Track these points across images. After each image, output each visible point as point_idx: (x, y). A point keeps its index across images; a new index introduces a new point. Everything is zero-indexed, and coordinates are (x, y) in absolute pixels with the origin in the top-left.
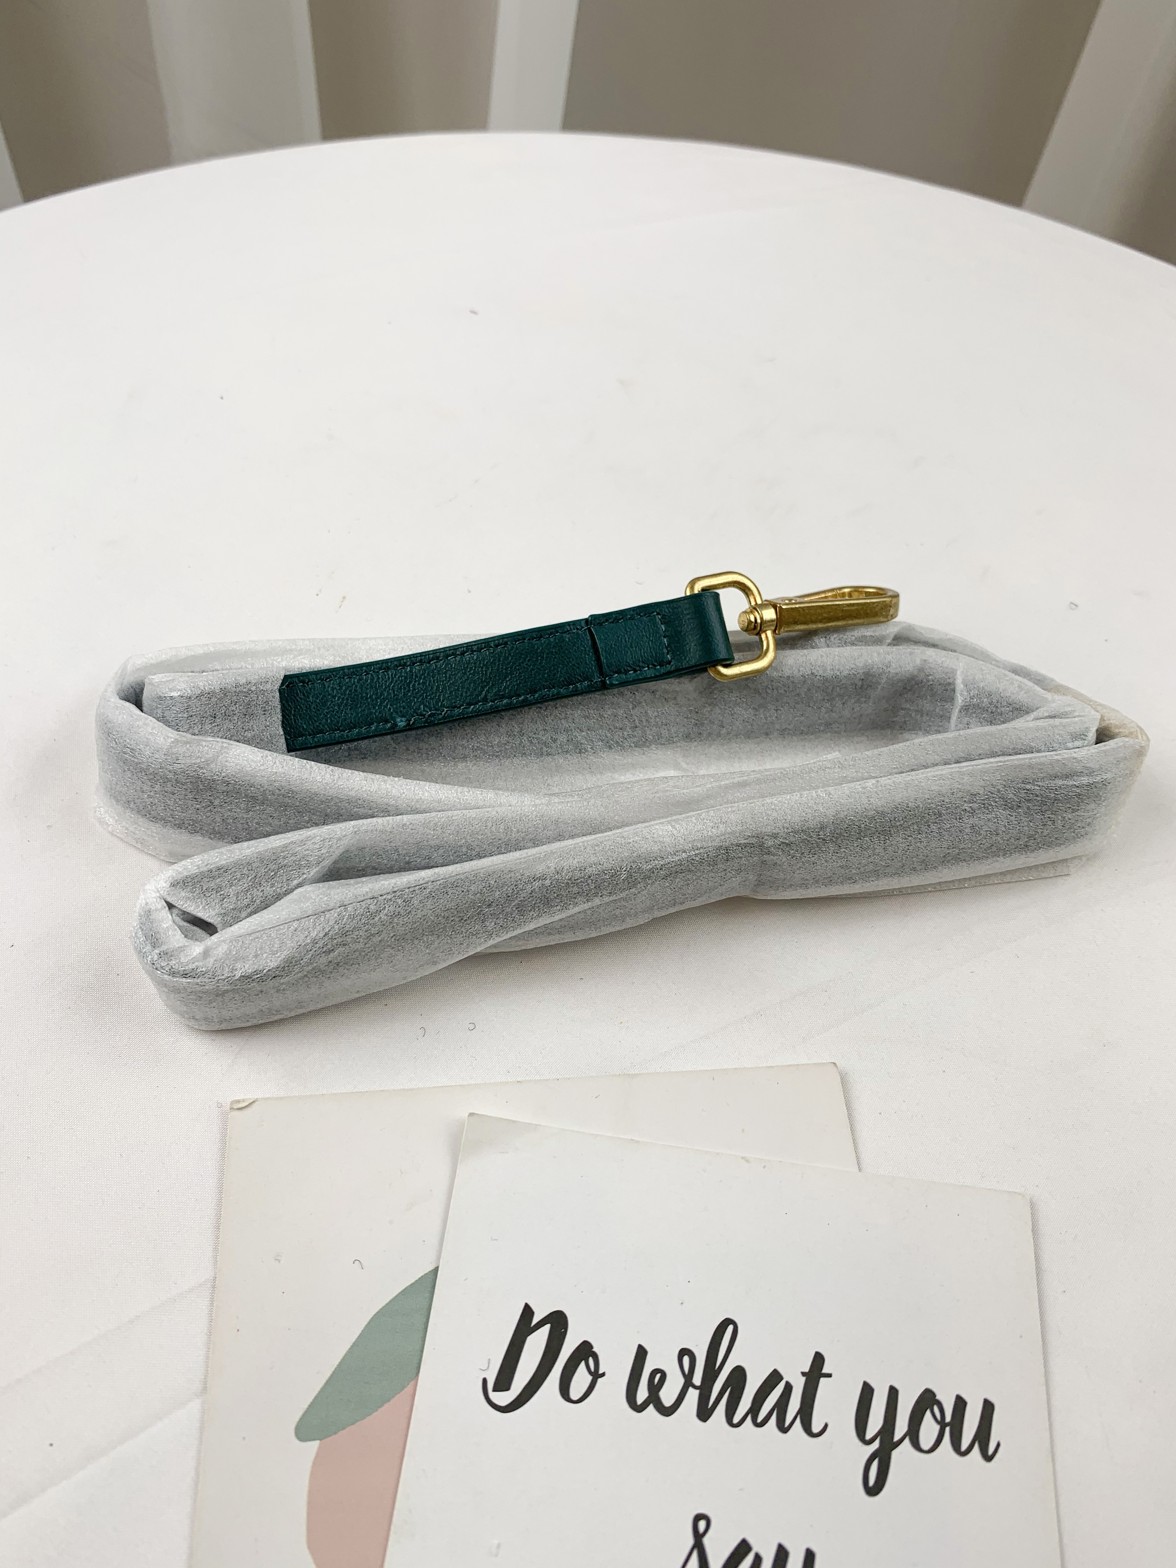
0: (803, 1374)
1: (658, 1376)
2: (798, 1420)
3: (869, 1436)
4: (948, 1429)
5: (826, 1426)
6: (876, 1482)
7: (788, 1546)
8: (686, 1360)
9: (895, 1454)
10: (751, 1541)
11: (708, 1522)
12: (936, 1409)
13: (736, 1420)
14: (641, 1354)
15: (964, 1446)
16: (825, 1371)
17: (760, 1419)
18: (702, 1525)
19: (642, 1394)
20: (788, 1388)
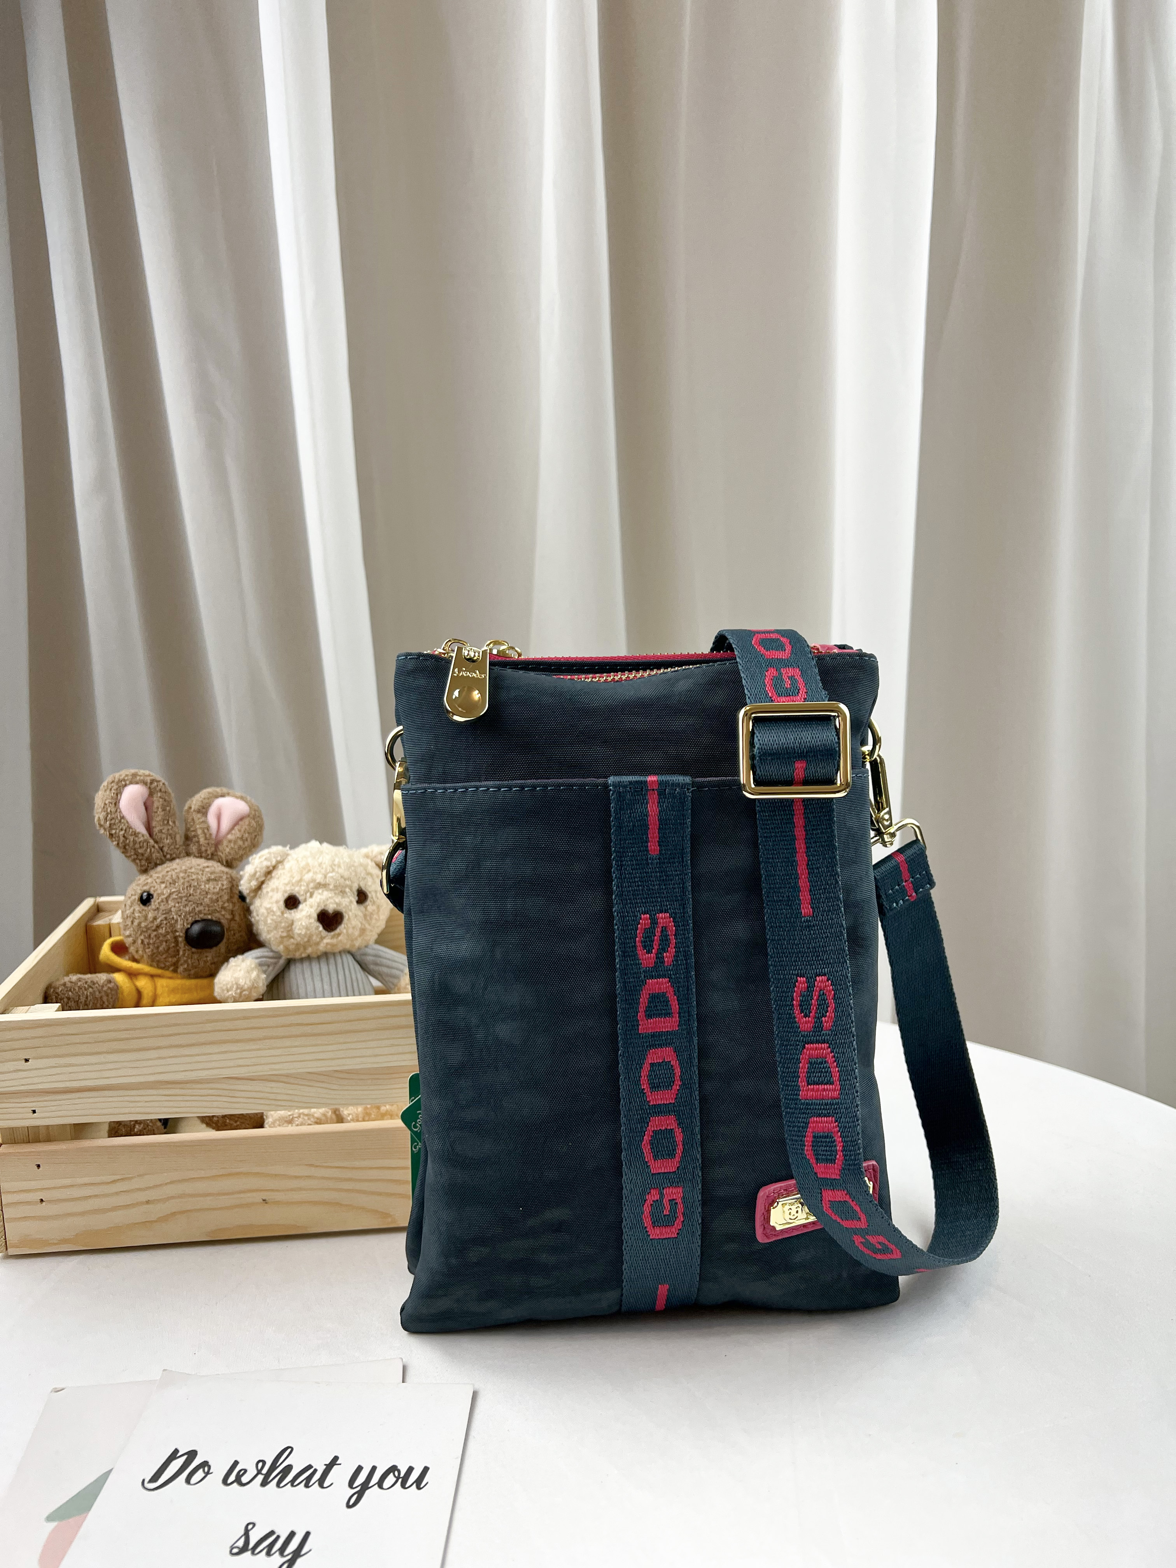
0: (325, 1465)
1: (243, 1472)
2: (317, 1483)
3: (354, 1486)
4: (400, 1480)
5: (332, 1484)
6: (353, 1504)
7: (295, 1530)
8: (260, 1465)
9: (367, 1492)
10: (276, 1530)
11: (254, 1525)
12: (396, 1473)
13: (282, 1485)
14: (236, 1463)
15: (407, 1486)
16: (337, 1463)
17: (295, 1484)
18: (250, 1527)
19: (232, 1478)
20: (316, 1470)
